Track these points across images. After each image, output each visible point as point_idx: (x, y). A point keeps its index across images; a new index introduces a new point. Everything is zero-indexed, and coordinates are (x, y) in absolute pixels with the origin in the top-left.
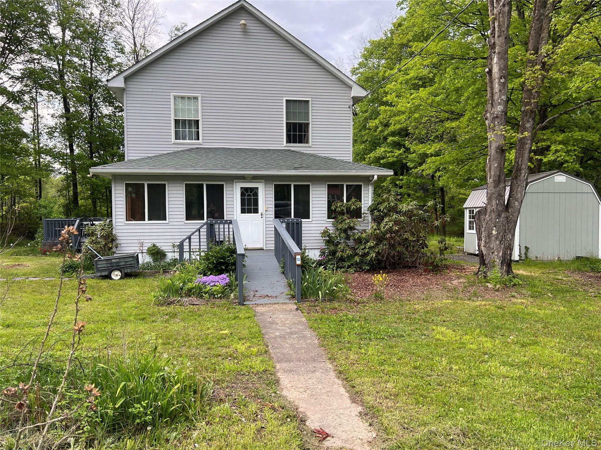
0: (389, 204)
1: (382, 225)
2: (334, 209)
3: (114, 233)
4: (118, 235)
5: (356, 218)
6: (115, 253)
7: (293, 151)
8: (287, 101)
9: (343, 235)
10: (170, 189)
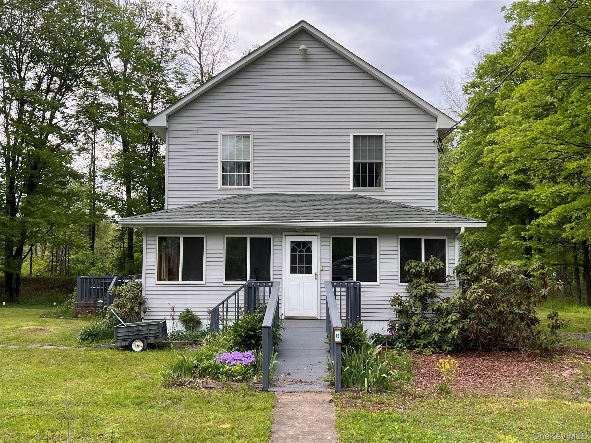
0: (480, 265)
1: (469, 293)
2: (407, 270)
3: (143, 294)
4: (147, 297)
5: (436, 282)
6: (143, 318)
7: (361, 197)
8: (354, 136)
9: (418, 304)
10: (209, 243)
